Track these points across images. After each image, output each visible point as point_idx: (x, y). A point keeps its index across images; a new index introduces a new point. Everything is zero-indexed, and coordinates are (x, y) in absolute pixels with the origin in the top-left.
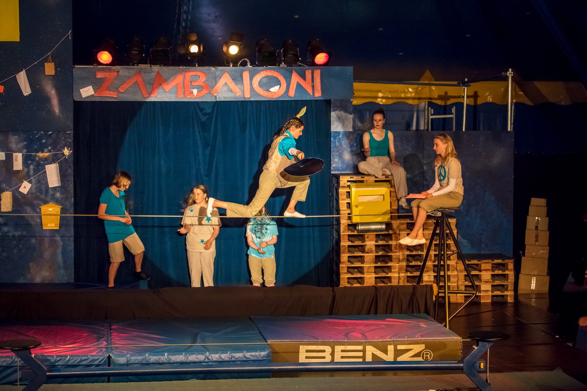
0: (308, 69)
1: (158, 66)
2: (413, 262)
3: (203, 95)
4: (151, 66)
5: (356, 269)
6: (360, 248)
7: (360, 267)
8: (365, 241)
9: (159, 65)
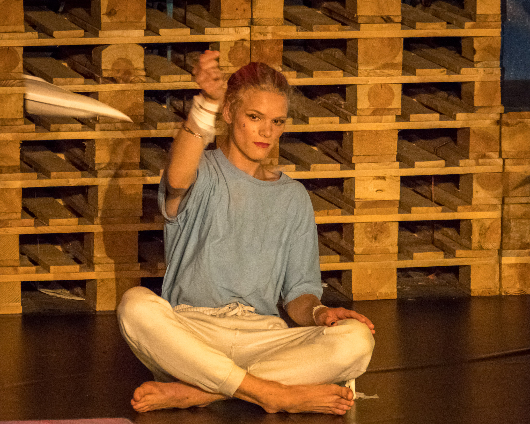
2: (311, 120)
5: (60, 151)
6: (80, 58)
7: (79, 143)
8: (100, 29)
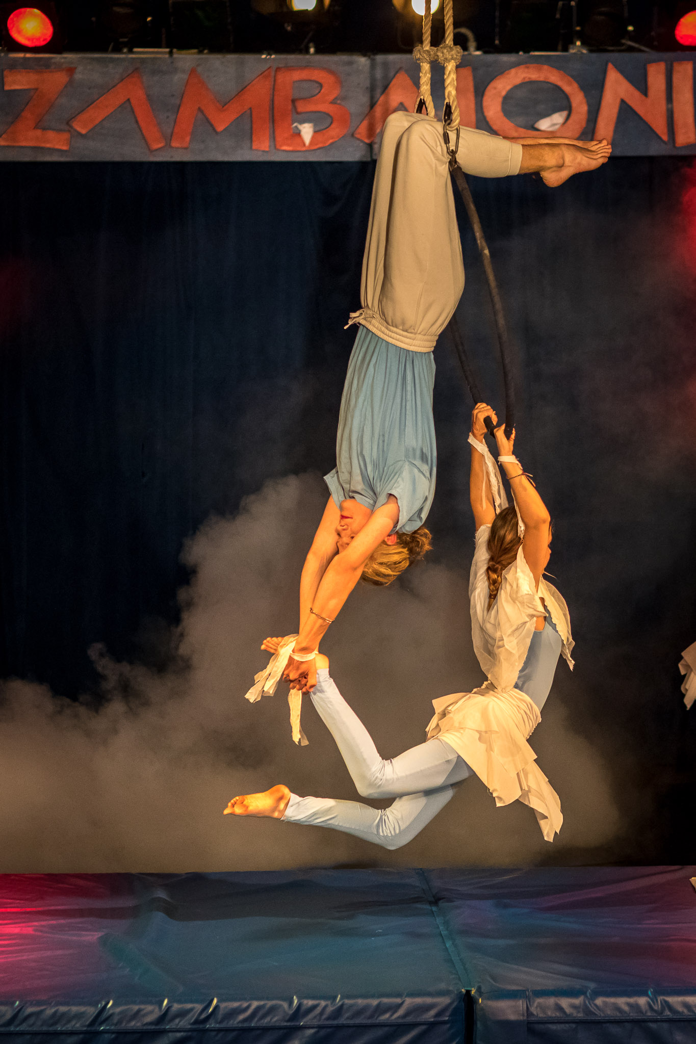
0: (654, 61)
1: (194, 54)
3: (331, 141)
4: (171, 53)
9: (196, 51)
